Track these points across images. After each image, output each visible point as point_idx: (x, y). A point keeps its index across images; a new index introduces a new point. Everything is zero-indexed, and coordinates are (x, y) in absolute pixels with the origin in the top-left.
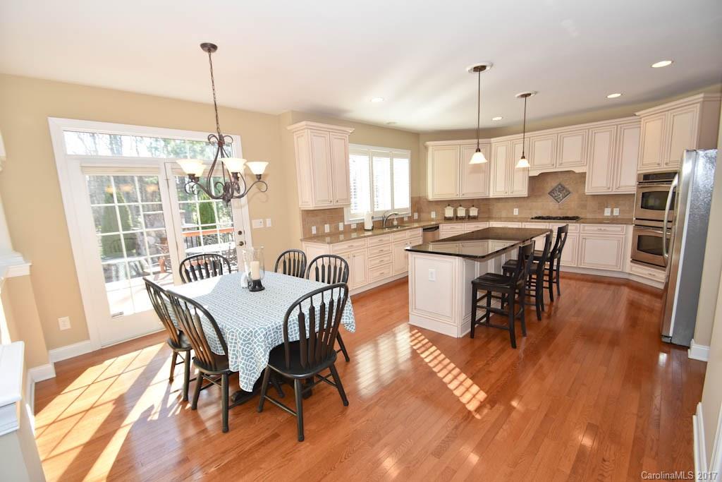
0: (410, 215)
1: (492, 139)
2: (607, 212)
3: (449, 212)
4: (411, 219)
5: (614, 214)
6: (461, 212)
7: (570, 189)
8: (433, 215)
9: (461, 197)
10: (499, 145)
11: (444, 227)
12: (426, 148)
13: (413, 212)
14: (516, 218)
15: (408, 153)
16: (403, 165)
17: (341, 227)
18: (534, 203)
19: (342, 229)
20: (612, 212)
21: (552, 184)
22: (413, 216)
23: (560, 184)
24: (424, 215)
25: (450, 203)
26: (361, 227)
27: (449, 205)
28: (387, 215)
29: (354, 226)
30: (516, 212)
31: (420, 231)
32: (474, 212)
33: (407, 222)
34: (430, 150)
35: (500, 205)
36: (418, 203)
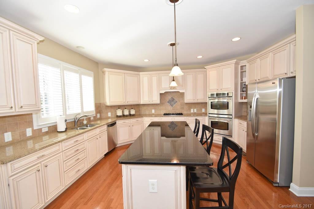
0: (95, 115)
1: (140, 73)
2: (192, 111)
3: (119, 113)
4: (96, 119)
5: (195, 111)
6: (126, 112)
7: (177, 100)
8: (109, 114)
9: (126, 104)
10: (144, 77)
11: (119, 122)
12: (104, 73)
13: (97, 113)
14: (153, 115)
15: (92, 73)
16: (88, 81)
17: (29, 132)
18: (162, 107)
19: (31, 134)
20: (194, 110)
21: (169, 97)
22: (96, 115)
23: (172, 98)
24: (104, 115)
25: (119, 107)
26: (53, 130)
27: (119, 108)
28: (79, 117)
29: (45, 130)
30: (153, 111)
31: (106, 127)
32: (133, 112)
33: (93, 121)
34: (107, 74)
35: (145, 108)
36: (100, 107)
